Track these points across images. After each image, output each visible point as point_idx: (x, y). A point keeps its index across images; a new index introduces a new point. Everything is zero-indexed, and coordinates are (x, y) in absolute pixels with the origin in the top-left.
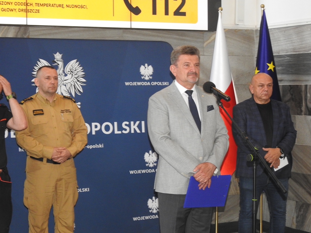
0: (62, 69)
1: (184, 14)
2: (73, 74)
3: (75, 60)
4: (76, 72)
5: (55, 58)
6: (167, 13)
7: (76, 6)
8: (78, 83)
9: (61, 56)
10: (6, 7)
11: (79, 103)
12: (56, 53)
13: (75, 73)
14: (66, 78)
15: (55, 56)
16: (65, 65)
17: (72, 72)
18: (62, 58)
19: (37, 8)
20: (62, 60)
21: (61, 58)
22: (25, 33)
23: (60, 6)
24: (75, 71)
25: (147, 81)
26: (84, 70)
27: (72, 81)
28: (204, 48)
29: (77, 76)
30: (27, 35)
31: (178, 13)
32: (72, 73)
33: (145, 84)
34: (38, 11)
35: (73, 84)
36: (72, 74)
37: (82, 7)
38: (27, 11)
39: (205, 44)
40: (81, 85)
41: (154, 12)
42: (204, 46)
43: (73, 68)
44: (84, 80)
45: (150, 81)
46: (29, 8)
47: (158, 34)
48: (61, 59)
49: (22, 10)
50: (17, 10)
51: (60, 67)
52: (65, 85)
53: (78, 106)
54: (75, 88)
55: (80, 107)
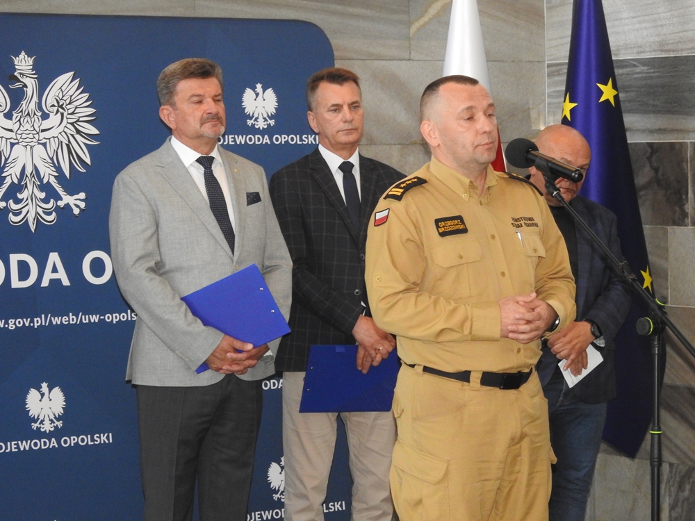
0: (35, 99)
2: (65, 114)
3: (71, 74)
4: (71, 108)
5: (17, 67)
8: (78, 137)
9: (30, 61)
11: (82, 195)
12: (17, 55)
13: (70, 111)
14: (46, 124)
15: (16, 63)
16: (43, 85)
17: (61, 107)
18: (35, 67)
20: (34, 72)
21: (31, 67)
24: (70, 103)
25: (262, 132)
26: (94, 101)
27: (63, 133)
28: (410, 38)
29: (75, 117)
32: (61, 110)
33: (256, 140)
35: (65, 141)
36: (62, 114)
39: (414, 28)
40: (85, 144)
42: (411, 35)
43: (63, 96)
44: (94, 131)
45: (269, 131)
48: (33, 70)
51: (30, 93)
52: (44, 145)
53: (78, 203)
54: (70, 152)
55: (82, 205)
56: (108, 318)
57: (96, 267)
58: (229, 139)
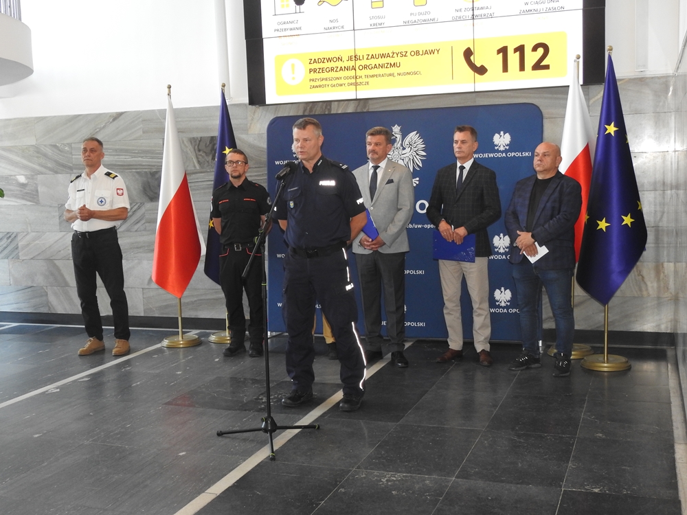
0: (400, 142)
1: (547, 67)
3: (416, 132)
4: (415, 145)
5: (393, 131)
6: (522, 68)
7: (409, 74)
8: (417, 156)
9: (399, 128)
10: (335, 82)
11: (418, 179)
14: (404, 152)
15: (393, 129)
16: (404, 137)
18: (401, 130)
19: (367, 80)
20: (400, 132)
21: (399, 130)
22: (365, 107)
23: (390, 75)
24: (415, 143)
25: (502, 152)
26: (425, 142)
27: (411, 155)
29: (417, 149)
30: (367, 108)
31: (538, 66)
32: (410, 146)
33: (499, 155)
34: (368, 83)
35: (412, 158)
36: (411, 148)
37: (415, 73)
38: (356, 84)
39: (591, 102)
40: (420, 159)
41: (505, 69)
43: (412, 141)
44: (425, 154)
45: (506, 151)
47: (523, 95)
49: (351, 84)
50: (346, 85)
51: (398, 140)
52: (403, 160)
54: (413, 162)
55: (417, 182)
56: (425, 226)
57: (422, 207)
58: (486, 155)
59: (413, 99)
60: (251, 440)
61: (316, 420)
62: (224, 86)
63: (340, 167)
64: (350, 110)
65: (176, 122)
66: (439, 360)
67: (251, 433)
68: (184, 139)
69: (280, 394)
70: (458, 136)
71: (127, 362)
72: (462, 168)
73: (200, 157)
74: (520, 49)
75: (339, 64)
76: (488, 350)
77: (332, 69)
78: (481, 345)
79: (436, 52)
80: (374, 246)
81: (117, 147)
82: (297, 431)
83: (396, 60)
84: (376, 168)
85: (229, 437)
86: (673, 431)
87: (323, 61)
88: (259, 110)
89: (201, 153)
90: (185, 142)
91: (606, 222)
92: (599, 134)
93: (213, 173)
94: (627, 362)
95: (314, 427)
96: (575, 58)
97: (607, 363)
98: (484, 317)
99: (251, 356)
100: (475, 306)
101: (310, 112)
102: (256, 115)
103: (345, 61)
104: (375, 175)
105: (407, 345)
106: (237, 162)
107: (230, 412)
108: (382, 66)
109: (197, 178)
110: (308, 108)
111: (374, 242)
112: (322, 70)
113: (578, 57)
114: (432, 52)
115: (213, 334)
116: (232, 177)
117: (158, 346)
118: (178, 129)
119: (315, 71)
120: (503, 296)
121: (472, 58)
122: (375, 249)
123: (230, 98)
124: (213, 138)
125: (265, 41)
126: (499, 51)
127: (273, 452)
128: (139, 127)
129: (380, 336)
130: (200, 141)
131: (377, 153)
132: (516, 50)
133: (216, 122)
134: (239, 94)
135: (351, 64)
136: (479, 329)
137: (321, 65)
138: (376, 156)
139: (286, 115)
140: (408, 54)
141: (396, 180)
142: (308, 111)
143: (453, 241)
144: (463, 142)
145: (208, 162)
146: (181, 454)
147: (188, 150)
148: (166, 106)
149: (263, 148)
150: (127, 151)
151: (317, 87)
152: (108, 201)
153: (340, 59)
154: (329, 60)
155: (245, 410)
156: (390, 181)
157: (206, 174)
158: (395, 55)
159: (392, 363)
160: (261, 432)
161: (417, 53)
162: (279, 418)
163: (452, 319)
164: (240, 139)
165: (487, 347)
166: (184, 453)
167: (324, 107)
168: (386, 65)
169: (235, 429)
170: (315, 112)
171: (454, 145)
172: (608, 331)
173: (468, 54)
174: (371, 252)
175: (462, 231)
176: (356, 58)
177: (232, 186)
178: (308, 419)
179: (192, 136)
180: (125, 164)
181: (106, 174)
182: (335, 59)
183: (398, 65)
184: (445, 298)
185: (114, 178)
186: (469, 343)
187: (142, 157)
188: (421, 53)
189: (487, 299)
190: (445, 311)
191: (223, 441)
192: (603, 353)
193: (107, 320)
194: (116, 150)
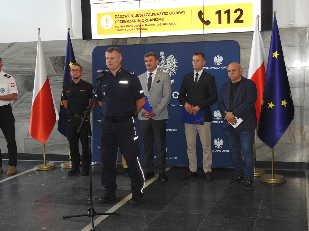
0: (164, 60)
1: (242, 21)
3: (172, 55)
4: (172, 62)
6: (229, 22)
7: (169, 24)
8: (173, 68)
9: (164, 53)
10: (129, 28)
11: (173, 80)
14: (166, 66)
15: (160, 53)
16: (166, 58)
19: (146, 27)
23: (159, 24)
25: (218, 66)
27: (170, 67)
29: (173, 64)
30: (146, 42)
31: (237, 21)
33: (217, 68)
34: (147, 29)
35: (170, 69)
36: (170, 63)
37: (172, 24)
38: (140, 29)
40: (175, 70)
41: (220, 22)
42: (265, 42)
43: (170, 60)
44: (177, 67)
45: (220, 66)
46: (142, 27)
47: (230, 36)
48: (164, 55)
49: (138, 29)
50: (135, 29)
51: (163, 60)
52: (166, 70)
53: (172, 82)
54: (171, 71)
55: (173, 82)
56: (177, 105)
57: (176, 95)
58: (210, 68)
59: (171, 37)
60: (82, 221)
61: (118, 210)
62: (69, 29)
63: (130, 74)
64: (137, 43)
65: (43, 48)
66: (184, 177)
67: (82, 217)
68: (47, 57)
69: (98, 196)
70: (195, 57)
71: (15, 178)
72: (197, 74)
73: (56, 67)
74: (228, 12)
75: (131, 18)
76: (211, 172)
77: (128, 21)
78: (207, 169)
79: (183, 12)
80: (150, 116)
81: (11, 62)
82: (107, 216)
83: (162, 16)
84: (151, 74)
85: (70, 219)
86: (307, 215)
87: (122, 16)
88: (88, 43)
89: (57, 65)
90: (48, 59)
91: (273, 104)
92: (269, 57)
93: (63, 76)
94: (284, 178)
95: (116, 214)
96: (256, 17)
97: (273, 179)
98: (208, 154)
99: (83, 175)
100: (204, 148)
101: (116, 44)
102: (87, 45)
103: (135, 17)
104: (150, 78)
105: (167, 169)
106: (76, 70)
107: (71, 205)
108: (154, 20)
109: (54, 79)
110: (115, 41)
111: (150, 114)
112: (122, 22)
113: (258, 16)
114: (181, 13)
115: (62, 163)
116: (74, 78)
117: (32, 170)
118: (44, 52)
119: (118, 22)
120: (219, 143)
121: (202, 16)
122: (150, 118)
123: (73, 36)
124: (63, 57)
125: (91, 5)
126: (217, 13)
127: (93, 227)
128: (23, 51)
129: (153, 164)
130: (56, 59)
131: (151, 65)
132: (225, 12)
133: (65, 49)
134: (77, 34)
135: (138, 18)
136: (206, 160)
137: (122, 19)
138: (151, 67)
139: (103, 45)
140: (168, 13)
141: (162, 80)
142: (115, 43)
143: (192, 113)
144: (197, 61)
145: (60, 70)
146: (43, 229)
147: (49, 63)
148: (37, 40)
149: (90, 63)
150: (16, 64)
151: (119, 30)
152: (6, 90)
153: (132, 16)
154: (126, 16)
155: (79, 205)
156: (159, 81)
157: (59, 76)
158: (161, 14)
159: (159, 179)
160: (87, 216)
161: (173, 13)
162: (97, 209)
163: (192, 155)
164: (78, 58)
165: (210, 171)
166: (45, 228)
167: (123, 41)
168: (156, 19)
169: (73, 215)
170: (118, 44)
171: (193, 62)
172: (274, 162)
173: (200, 14)
174: (148, 119)
175: (197, 108)
176: (140, 15)
177: (74, 83)
178: (113, 210)
179: (51, 56)
180: (15, 71)
181: (4, 75)
182: (129, 16)
183: (163, 20)
184: (188, 144)
185: (9, 78)
186: (200, 168)
187: (24, 67)
188: (175, 13)
189: (210, 144)
190: (188, 151)
191: (66, 222)
192: (271, 173)
193: (5, 155)
194: (10, 63)
